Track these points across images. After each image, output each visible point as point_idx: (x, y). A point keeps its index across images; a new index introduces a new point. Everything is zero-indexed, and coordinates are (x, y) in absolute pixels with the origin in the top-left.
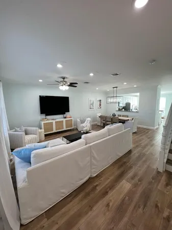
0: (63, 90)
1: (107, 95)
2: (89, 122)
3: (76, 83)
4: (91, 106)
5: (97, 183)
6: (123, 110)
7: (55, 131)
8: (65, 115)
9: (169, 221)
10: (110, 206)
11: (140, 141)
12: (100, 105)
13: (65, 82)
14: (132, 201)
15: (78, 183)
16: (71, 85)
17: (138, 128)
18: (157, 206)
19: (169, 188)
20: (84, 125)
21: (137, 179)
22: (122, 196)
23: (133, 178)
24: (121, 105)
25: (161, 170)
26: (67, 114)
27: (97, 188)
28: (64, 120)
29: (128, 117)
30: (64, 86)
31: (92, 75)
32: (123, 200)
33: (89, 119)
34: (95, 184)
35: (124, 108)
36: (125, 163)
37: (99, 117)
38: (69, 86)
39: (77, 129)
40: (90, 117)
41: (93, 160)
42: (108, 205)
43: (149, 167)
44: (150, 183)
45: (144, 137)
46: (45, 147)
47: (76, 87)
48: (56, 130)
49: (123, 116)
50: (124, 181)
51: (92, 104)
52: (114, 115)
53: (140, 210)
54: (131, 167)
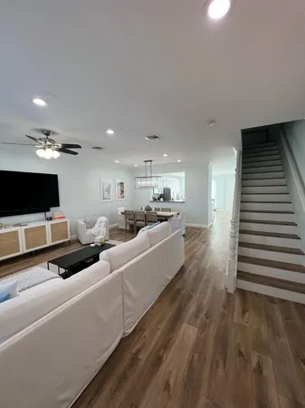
0: (44, 159)
1: (134, 173)
2: (103, 224)
3: (78, 147)
4: (106, 193)
5: (138, 347)
6: (162, 200)
7: (23, 250)
8: (49, 214)
9: (261, 372)
10: (172, 386)
11: (193, 247)
12: (122, 192)
13: (50, 140)
14: (205, 359)
15: (98, 360)
16: (66, 149)
17: (187, 228)
18: (240, 354)
19: (247, 315)
20: (93, 231)
21: (202, 315)
22: (187, 356)
23: (196, 316)
24: (156, 191)
25: (231, 290)
26: (54, 211)
27: (140, 357)
28: (48, 224)
29: (170, 210)
30: (48, 150)
31: (110, 132)
32: (191, 363)
33: (104, 219)
34: (134, 351)
35: (161, 196)
36: (179, 291)
37: (122, 213)
38: (60, 150)
39: (78, 241)
40: (104, 215)
41: (126, 300)
42: (167, 386)
43: (215, 289)
44: (223, 316)
45: (196, 241)
46: (8, 297)
47: (76, 153)
48: (27, 248)
49: (163, 210)
50: (184, 325)
51: (108, 191)
52: (148, 209)
53: (220, 371)
54: (190, 297)
